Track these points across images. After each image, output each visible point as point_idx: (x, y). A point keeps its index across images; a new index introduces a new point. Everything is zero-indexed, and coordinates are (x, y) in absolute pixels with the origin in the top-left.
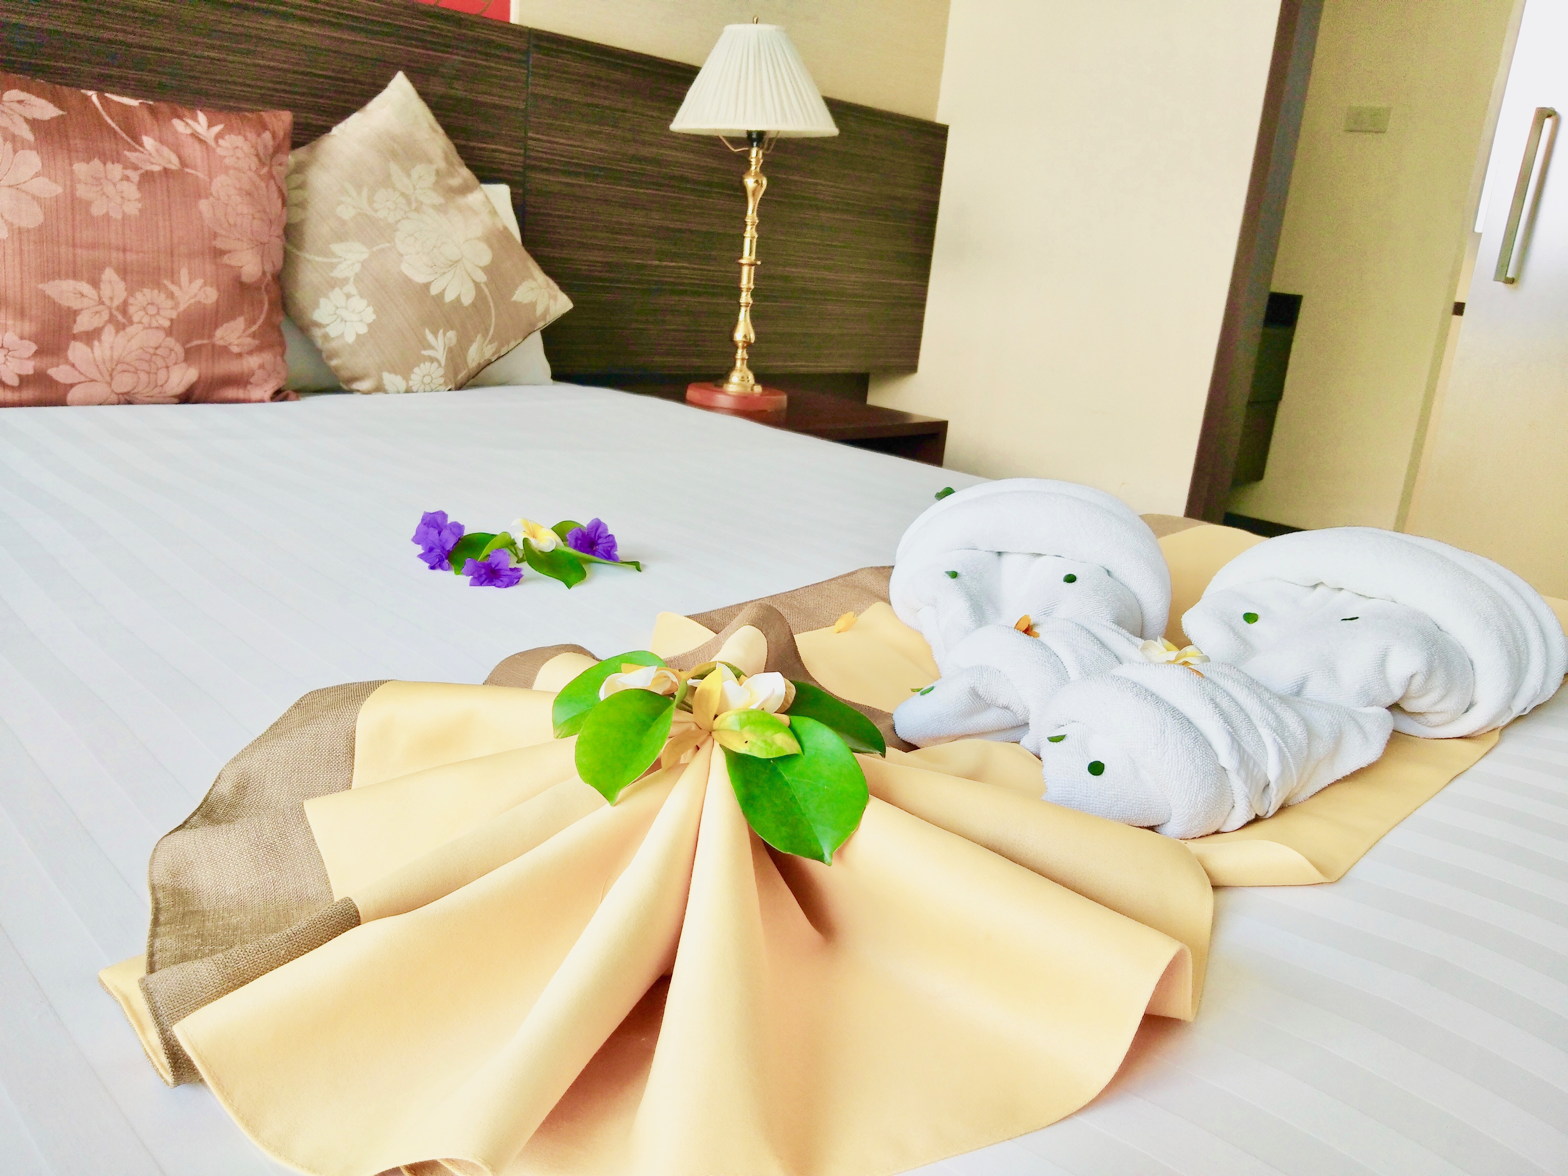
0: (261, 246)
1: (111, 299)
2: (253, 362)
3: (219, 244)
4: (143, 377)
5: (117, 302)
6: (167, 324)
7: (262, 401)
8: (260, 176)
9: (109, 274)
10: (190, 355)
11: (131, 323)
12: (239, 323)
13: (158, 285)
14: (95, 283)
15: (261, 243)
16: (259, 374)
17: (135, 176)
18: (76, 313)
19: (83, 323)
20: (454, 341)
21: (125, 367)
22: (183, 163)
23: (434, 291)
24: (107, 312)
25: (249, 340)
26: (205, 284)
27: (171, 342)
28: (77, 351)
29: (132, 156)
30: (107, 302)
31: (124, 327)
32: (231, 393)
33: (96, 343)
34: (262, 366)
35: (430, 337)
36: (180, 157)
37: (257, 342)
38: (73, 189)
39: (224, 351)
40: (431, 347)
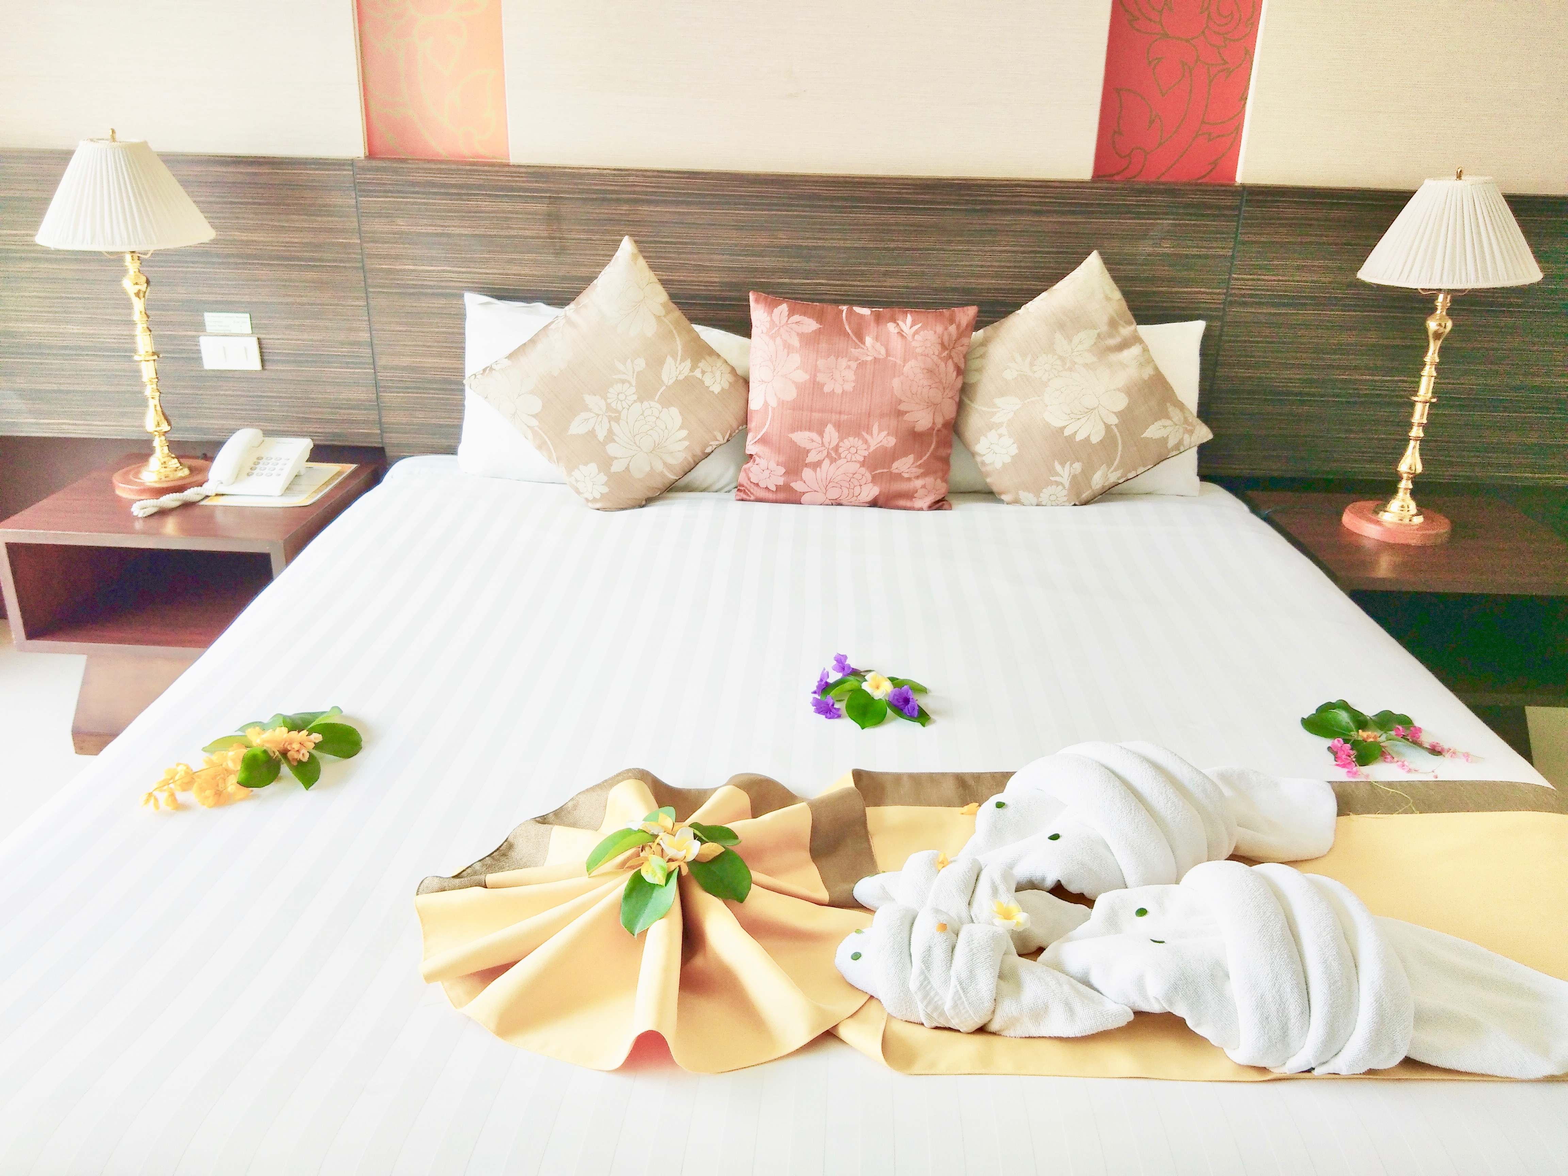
0: (933, 405)
1: (830, 443)
2: (918, 483)
3: (902, 407)
4: (846, 491)
5: (833, 444)
6: (862, 459)
7: (921, 509)
8: (940, 358)
9: (830, 429)
10: (875, 479)
11: (840, 458)
12: (911, 458)
13: (858, 435)
14: (821, 433)
15: (934, 405)
16: (921, 492)
17: (854, 365)
18: (808, 451)
19: (812, 458)
20: (1079, 470)
21: (834, 484)
22: (888, 354)
23: (1067, 432)
24: (826, 451)
25: (915, 470)
26: (888, 434)
27: (863, 470)
28: (807, 473)
29: (855, 352)
30: (827, 445)
31: (835, 460)
32: (902, 503)
33: (818, 469)
34: (924, 487)
35: (1058, 467)
36: (887, 350)
37: (922, 471)
38: (815, 376)
39: (899, 477)
40: (1057, 474)
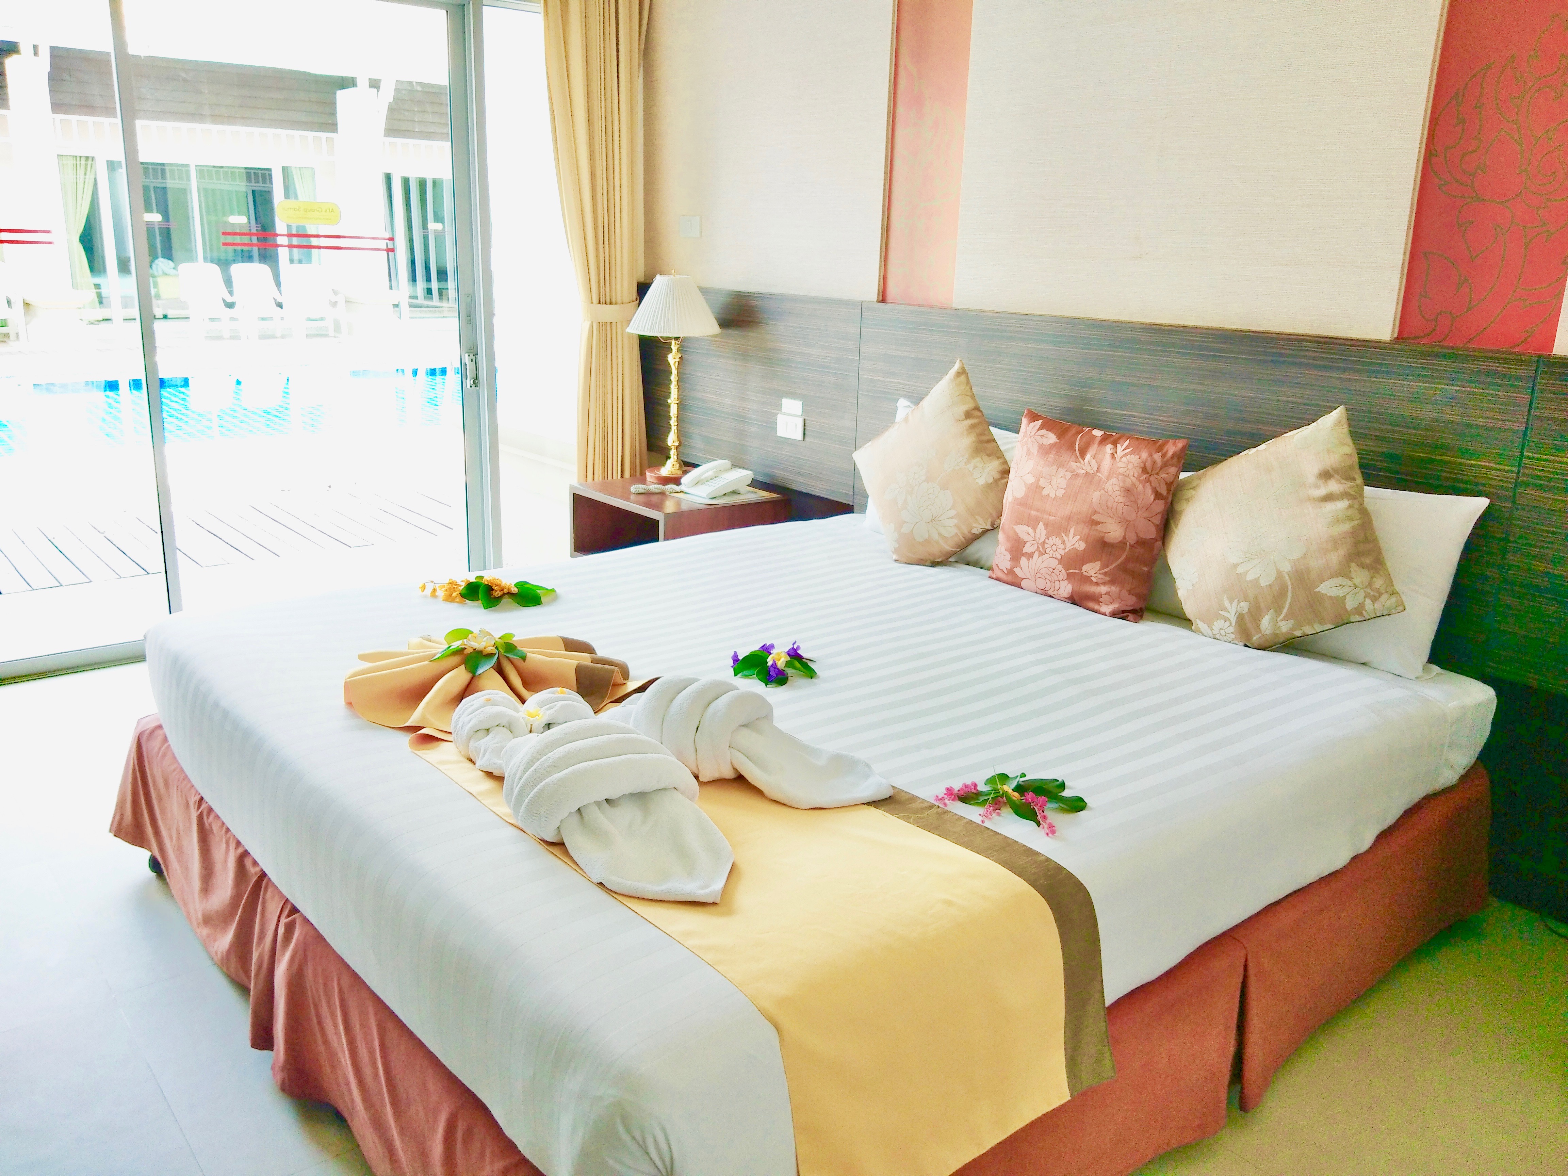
0: (1126, 523)
1: (1039, 539)
2: (1103, 589)
3: (1096, 517)
4: (1049, 583)
5: (1041, 541)
6: (1060, 557)
7: (1105, 615)
8: (1139, 481)
9: (1041, 526)
10: (1070, 578)
11: (1045, 553)
12: (1097, 565)
13: (1058, 535)
14: (1035, 529)
15: (1127, 521)
16: (1105, 598)
17: (1069, 475)
18: (1025, 543)
19: (1028, 549)
20: (1246, 610)
21: (1041, 576)
22: (1098, 470)
23: (1239, 570)
24: (1036, 545)
25: (1100, 576)
26: (1080, 539)
27: (1060, 567)
28: (1024, 562)
29: (1074, 465)
30: (1037, 540)
31: (1042, 554)
32: (1091, 605)
33: (1031, 559)
34: (1108, 593)
35: (1226, 603)
36: (1098, 468)
37: (1107, 579)
38: (1039, 480)
39: (1087, 579)
40: (1226, 610)
